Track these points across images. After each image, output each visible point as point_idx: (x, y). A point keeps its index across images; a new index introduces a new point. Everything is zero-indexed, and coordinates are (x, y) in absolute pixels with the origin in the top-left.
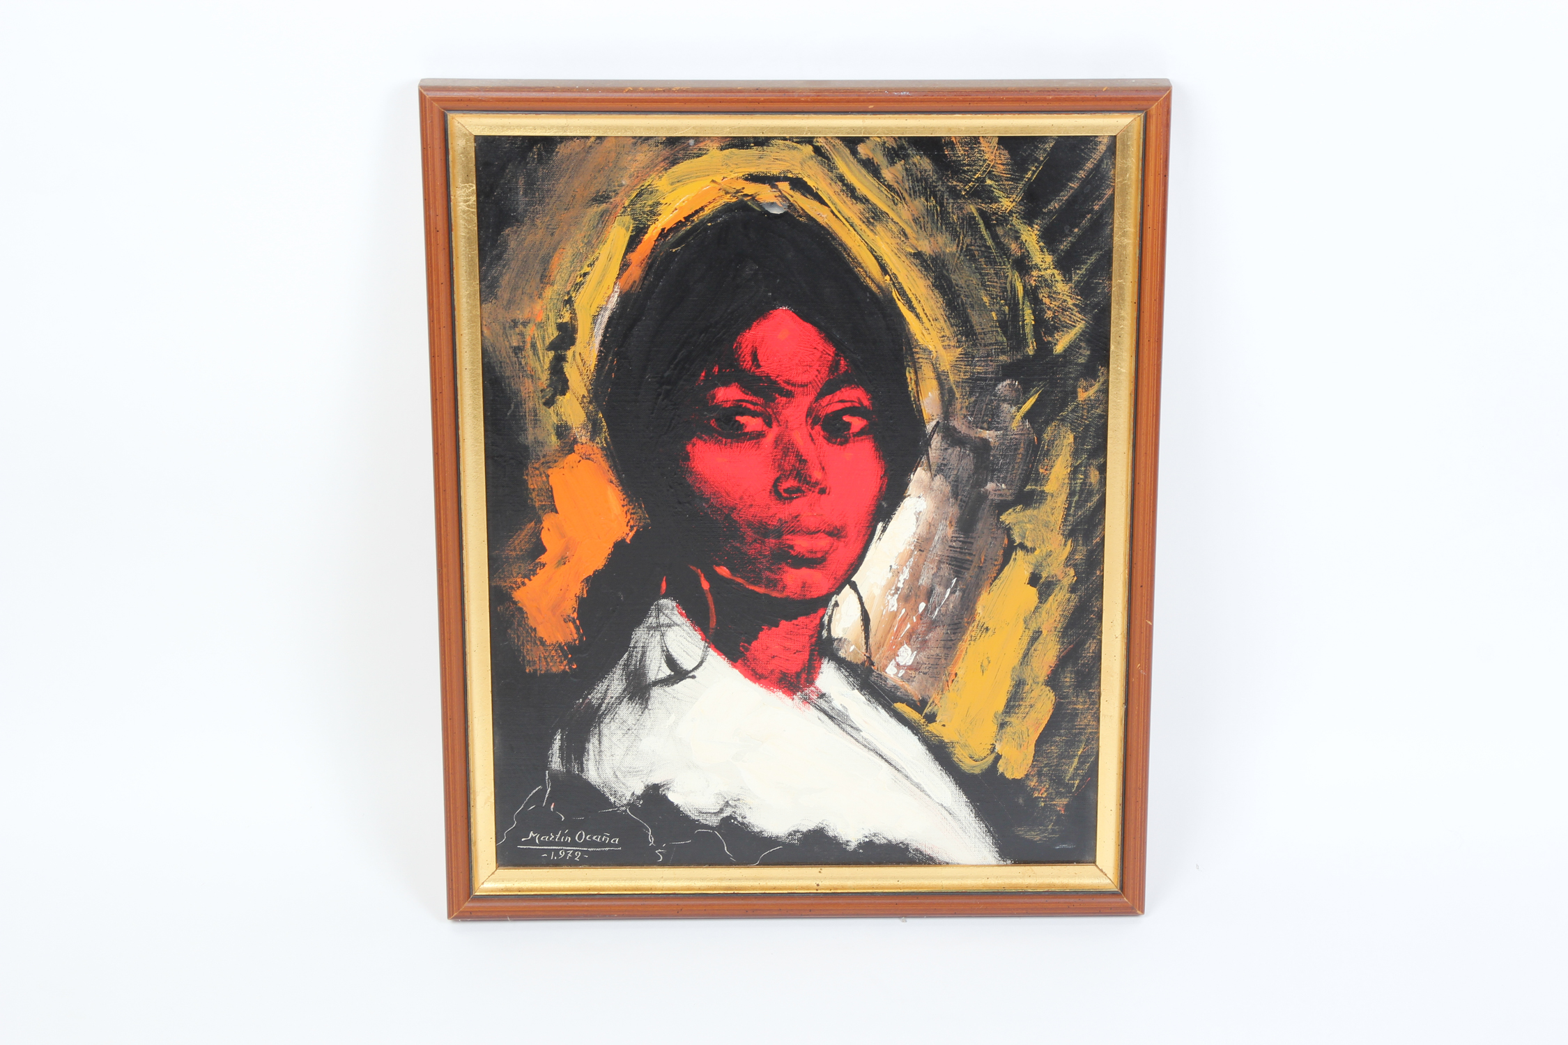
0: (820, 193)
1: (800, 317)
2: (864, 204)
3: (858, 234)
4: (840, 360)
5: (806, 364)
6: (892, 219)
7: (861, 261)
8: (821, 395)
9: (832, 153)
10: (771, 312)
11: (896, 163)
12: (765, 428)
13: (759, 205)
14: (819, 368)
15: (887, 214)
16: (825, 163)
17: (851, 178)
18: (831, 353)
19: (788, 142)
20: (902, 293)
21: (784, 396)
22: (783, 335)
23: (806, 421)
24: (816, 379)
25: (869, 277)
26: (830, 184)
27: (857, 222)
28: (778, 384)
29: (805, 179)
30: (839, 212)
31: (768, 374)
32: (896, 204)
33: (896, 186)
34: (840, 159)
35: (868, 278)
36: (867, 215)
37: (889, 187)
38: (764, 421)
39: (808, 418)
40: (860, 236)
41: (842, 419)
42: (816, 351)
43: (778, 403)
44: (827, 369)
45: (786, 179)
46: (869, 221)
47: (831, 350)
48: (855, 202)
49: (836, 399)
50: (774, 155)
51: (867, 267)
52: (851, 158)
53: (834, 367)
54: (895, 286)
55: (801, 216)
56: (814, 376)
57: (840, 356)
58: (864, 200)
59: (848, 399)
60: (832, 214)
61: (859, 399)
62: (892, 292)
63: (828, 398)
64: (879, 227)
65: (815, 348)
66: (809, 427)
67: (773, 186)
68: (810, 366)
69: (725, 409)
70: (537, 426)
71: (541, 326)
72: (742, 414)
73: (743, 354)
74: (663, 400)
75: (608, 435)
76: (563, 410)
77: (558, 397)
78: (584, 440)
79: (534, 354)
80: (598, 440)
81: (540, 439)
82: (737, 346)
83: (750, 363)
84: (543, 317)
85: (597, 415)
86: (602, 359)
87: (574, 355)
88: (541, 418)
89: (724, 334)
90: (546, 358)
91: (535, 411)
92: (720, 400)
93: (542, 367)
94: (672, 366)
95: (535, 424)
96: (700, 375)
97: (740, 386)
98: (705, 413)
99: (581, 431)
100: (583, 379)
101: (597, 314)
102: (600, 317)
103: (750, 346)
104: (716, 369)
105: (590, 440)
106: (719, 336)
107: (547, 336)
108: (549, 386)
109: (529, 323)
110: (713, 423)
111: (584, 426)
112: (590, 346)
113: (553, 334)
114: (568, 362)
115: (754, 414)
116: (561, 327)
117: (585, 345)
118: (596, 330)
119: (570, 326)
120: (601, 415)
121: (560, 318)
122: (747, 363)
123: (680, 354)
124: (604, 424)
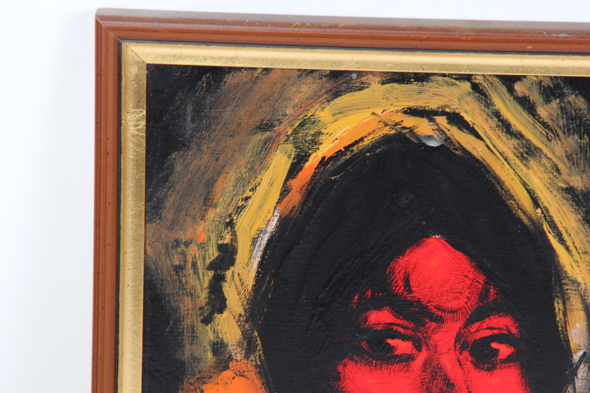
0: (476, 128)
1: (453, 246)
2: (519, 139)
3: (511, 167)
4: (490, 288)
5: (456, 291)
6: (546, 155)
7: (514, 194)
8: (470, 322)
9: (489, 90)
10: (425, 240)
11: (551, 101)
12: (414, 351)
13: (417, 137)
14: (469, 296)
15: (541, 150)
16: (482, 99)
17: (507, 114)
18: (481, 281)
19: (447, 79)
20: (553, 226)
21: (434, 321)
22: (435, 262)
23: (455, 346)
24: (466, 306)
25: (521, 210)
26: (487, 120)
27: (511, 156)
28: (429, 309)
29: (463, 114)
30: (494, 146)
31: (419, 299)
32: (550, 141)
33: (550, 123)
34: (497, 96)
35: (519, 211)
36: (521, 150)
37: (544, 124)
38: (414, 344)
39: (457, 344)
40: (514, 170)
41: (490, 346)
42: (466, 279)
43: (428, 328)
44: (477, 297)
45: (443, 113)
46: (522, 156)
47: (481, 279)
48: (509, 137)
49: (485, 326)
50: (433, 90)
51: (519, 200)
52: (508, 95)
53: (484, 295)
54: (546, 219)
55: (456, 149)
56: (464, 303)
57: (490, 285)
58: (519, 136)
59: (496, 327)
60: (487, 149)
61: (507, 326)
62: (542, 225)
63: (477, 324)
64: (532, 162)
65: (466, 276)
66: (457, 352)
67: (431, 120)
68: (460, 293)
69: (376, 331)
70: (195, 342)
71: (202, 246)
72: (393, 337)
73: (396, 280)
74: (317, 321)
75: (263, 353)
76: (219, 328)
77: (216, 315)
78: (239, 357)
79: (195, 273)
80: (252, 357)
81: (197, 355)
82: (390, 272)
83: (402, 288)
84: (203, 238)
85: (253, 333)
86: (259, 279)
87: (233, 276)
88: (198, 335)
89: (378, 260)
90: (206, 277)
91: (193, 327)
92: (372, 322)
93: (201, 286)
94: (327, 289)
95: (193, 340)
96: (353, 298)
97: (392, 310)
98: (357, 335)
99: (236, 348)
100: (241, 298)
101: (256, 236)
102: (259, 239)
103: (402, 272)
104: (369, 293)
105: (245, 357)
106: (373, 261)
107: (207, 256)
108: (208, 304)
109: (191, 243)
110: (364, 345)
111: (240, 344)
112: (249, 267)
113: (213, 255)
114: (226, 281)
115: (404, 338)
116: (221, 248)
117: (244, 265)
118: (255, 252)
119: (230, 247)
120: (256, 334)
121: (221, 239)
122: (399, 288)
123: (335, 277)
124: (259, 342)
